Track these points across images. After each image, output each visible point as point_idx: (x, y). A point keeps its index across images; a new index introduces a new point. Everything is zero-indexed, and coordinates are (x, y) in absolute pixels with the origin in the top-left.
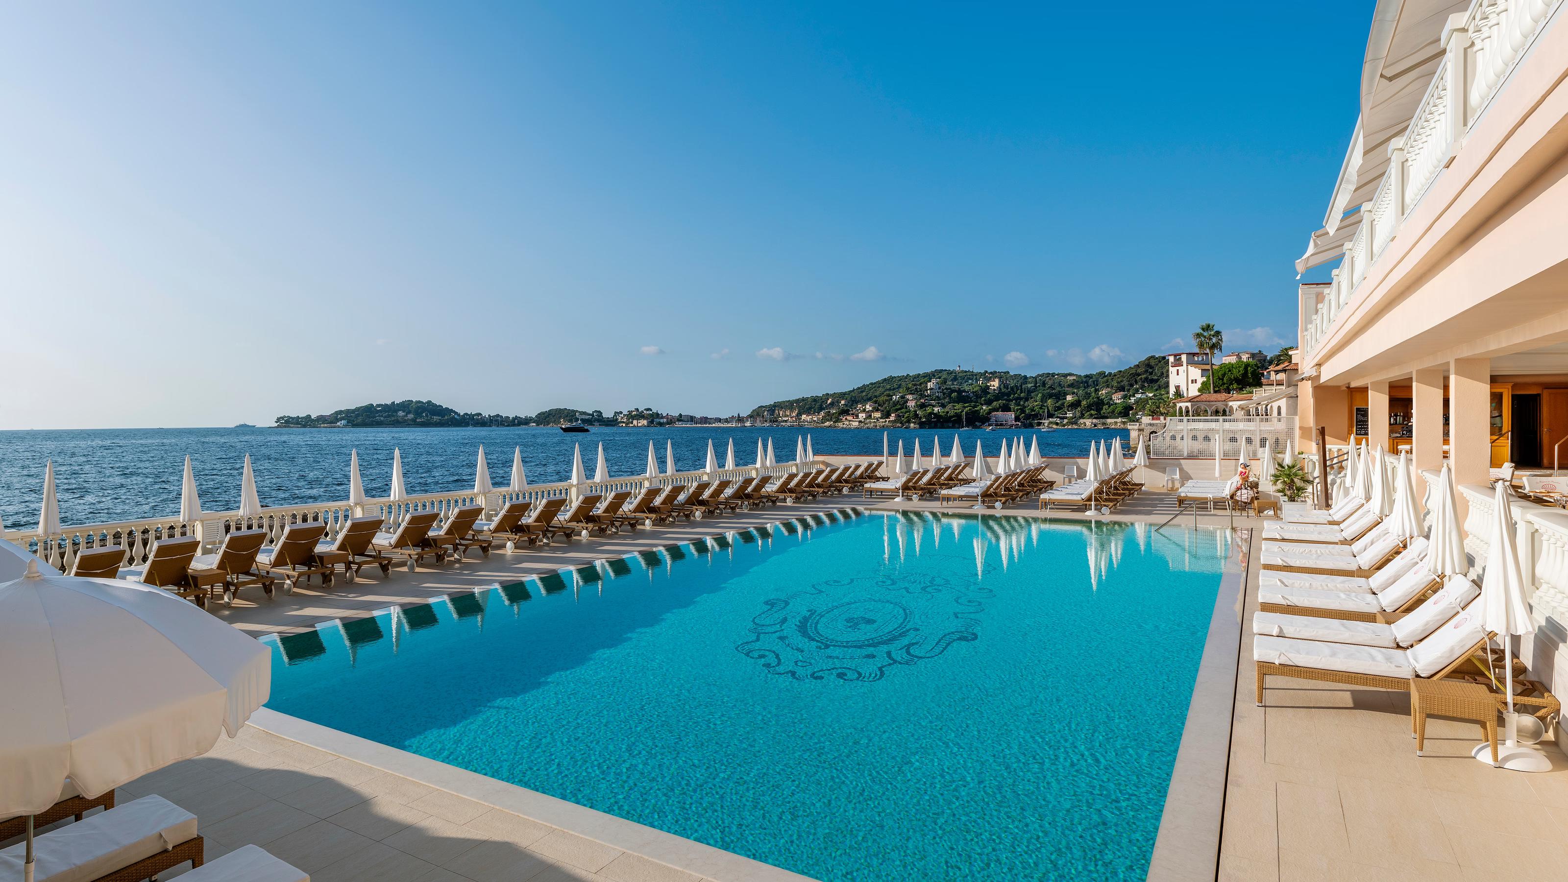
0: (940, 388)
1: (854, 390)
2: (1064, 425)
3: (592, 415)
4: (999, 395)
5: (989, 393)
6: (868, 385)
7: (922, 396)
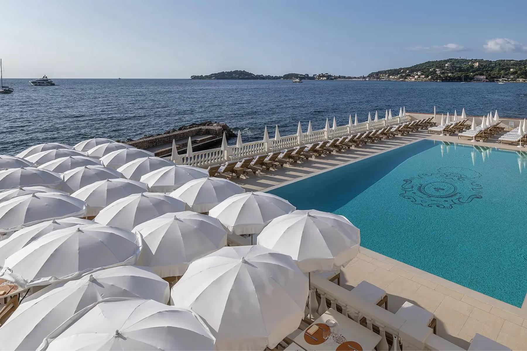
0: (451, 66)
1: (413, 66)
2: (509, 81)
3: (305, 76)
4: (478, 69)
5: (474, 68)
6: (419, 65)
7: (443, 69)
